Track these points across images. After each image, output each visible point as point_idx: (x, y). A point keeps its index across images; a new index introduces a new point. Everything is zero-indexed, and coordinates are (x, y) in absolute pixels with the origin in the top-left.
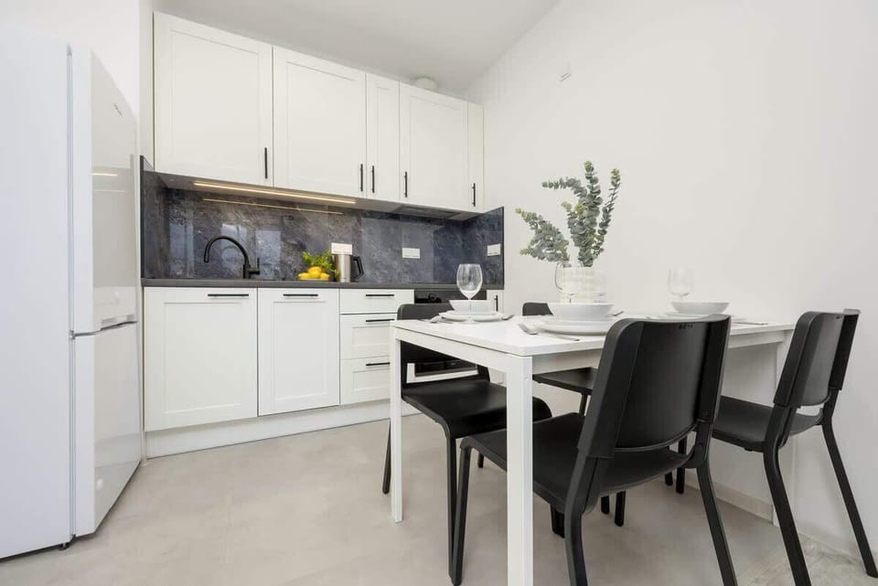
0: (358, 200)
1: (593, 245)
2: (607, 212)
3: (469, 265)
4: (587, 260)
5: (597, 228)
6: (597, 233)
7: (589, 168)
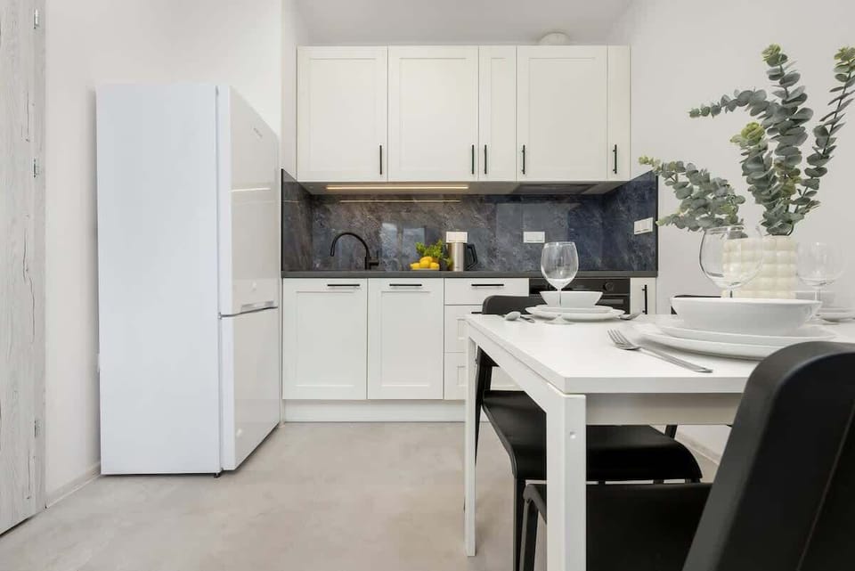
0: (471, 184)
1: (794, 197)
2: (824, 134)
3: (557, 244)
4: (779, 224)
5: (803, 165)
6: (803, 176)
7: (775, 57)
